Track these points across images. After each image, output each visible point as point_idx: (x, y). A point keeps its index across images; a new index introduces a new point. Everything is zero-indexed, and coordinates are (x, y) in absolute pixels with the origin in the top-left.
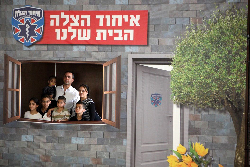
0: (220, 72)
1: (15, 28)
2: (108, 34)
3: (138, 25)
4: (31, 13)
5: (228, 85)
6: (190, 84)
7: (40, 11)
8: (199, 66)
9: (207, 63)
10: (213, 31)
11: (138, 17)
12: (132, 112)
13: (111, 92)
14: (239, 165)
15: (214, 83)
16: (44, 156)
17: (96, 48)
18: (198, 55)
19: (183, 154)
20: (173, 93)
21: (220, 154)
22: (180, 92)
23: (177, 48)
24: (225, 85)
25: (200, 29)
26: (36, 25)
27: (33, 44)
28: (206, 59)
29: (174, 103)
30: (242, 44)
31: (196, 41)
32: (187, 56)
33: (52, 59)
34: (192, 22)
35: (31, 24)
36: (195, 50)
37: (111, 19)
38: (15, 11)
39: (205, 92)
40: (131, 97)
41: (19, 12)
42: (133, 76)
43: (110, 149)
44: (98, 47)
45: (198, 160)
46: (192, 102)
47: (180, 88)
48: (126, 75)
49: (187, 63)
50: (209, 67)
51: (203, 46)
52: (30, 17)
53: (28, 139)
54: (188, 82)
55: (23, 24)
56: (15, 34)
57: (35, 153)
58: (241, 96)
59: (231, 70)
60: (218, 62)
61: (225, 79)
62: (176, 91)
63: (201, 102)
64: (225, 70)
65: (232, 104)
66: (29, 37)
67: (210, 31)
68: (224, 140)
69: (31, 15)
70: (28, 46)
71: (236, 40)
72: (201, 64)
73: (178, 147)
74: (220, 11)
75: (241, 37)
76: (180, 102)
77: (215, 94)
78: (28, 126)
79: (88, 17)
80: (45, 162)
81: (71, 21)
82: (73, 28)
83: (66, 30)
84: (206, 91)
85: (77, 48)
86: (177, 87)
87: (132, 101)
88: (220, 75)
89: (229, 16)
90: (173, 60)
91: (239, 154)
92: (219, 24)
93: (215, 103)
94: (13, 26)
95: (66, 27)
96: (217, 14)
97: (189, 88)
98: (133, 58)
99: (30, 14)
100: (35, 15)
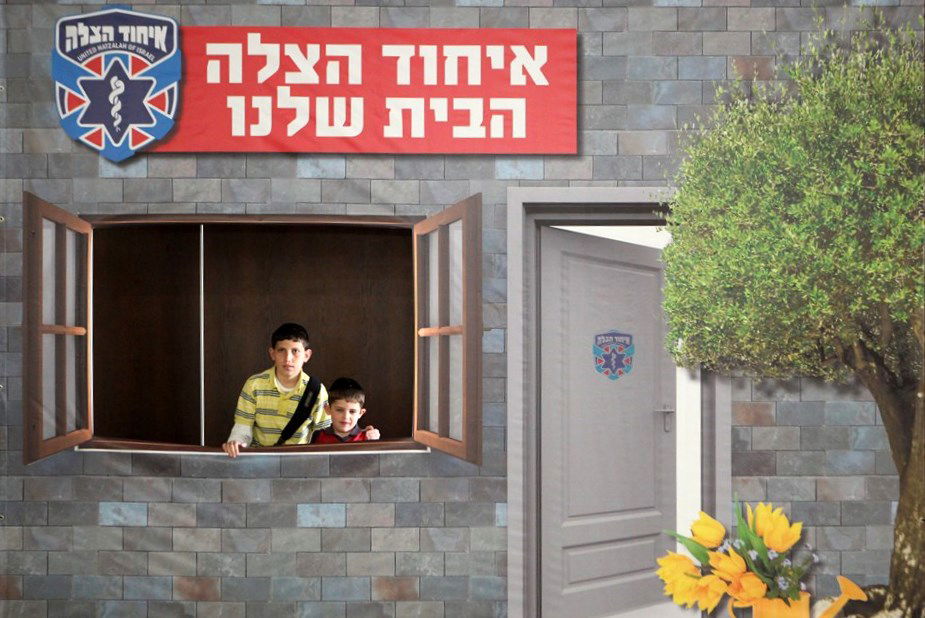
0: (835, 249)
1: (68, 90)
2: (429, 114)
3: (540, 80)
4: (130, 35)
5: (864, 293)
6: (734, 293)
7: (165, 28)
8: (764, 231)
9: (791, 220)
10: (810, 104)
11: (542, 51)
12: (526, 400)
13: (445, 330)
14: (908, 576)
15: (815, 288)
16: (189, 578)
17: (384, 168)
18: (761, 191)
19: (714, 546)
20: (675, 328)
21: (841, 540)
22: (700, 323)
23: (685, 166)
24: (856, 297)
25: (765, 98)
26: (151, 82)
27: (139, 155)
28: (788, 203)
29: (680, 364)
30: (908, 152)
31: (750, 139)
32: (722, 196)
33: (217, 209)
34: (735, 73)
35: (131, 77)
36: (748, 172)
37: (441, 60)
38: (63, 26)
39: (785, 322)
40: (521, 348)
41: (83, 29)
42: (526, 270)
43: (445, 540)
44: (391, 163)
45: (766, 565)
46: (743, 358)
47: (699, 310)
48: (499, 268)
49: (721, 218)
50: (798, 234)
51: (775, 159)
52: (127, 50)
53: (125, 518)
54: (725, 289)
55: (98, 77)
56: (68, 113)
57: (155, 569)
58: (908, 334)
59: (876, 242)
60: (829, 215)
61: (855, 273)
62: (684, 320)
63: (774, 356)
64: (854, 243)
65: (879, 360)
66: (124, 126)
67: (800, 103)
68: (853, 489)
69: (129, 43)
70: (119, 160)
71: (887, 135)
72: (773, 222)
73: (697, 523)
74: (832, 33)
75: (905, 127)
76: (699, 361)
77: (822, 329)
78: (127, 468)
79: (354, 53)
80: (197, 601)
81: (287, 64)
82: (297, 90)
83: (268, 100)
84: (790, 319)
85: (314, 169)
86: (688, 306)
87: (524, 363)
88: (836, 261)
89: (861, 51)
90: (671, 207)
91: (906, 536)
92: (830, 83)
93: (823, 360)
94: (58, 85)
95: (270, 88)
96: (822, 45)
97: (730, 310)
98: (524, 204)
99: (126, 39)
100: (146, 42)
